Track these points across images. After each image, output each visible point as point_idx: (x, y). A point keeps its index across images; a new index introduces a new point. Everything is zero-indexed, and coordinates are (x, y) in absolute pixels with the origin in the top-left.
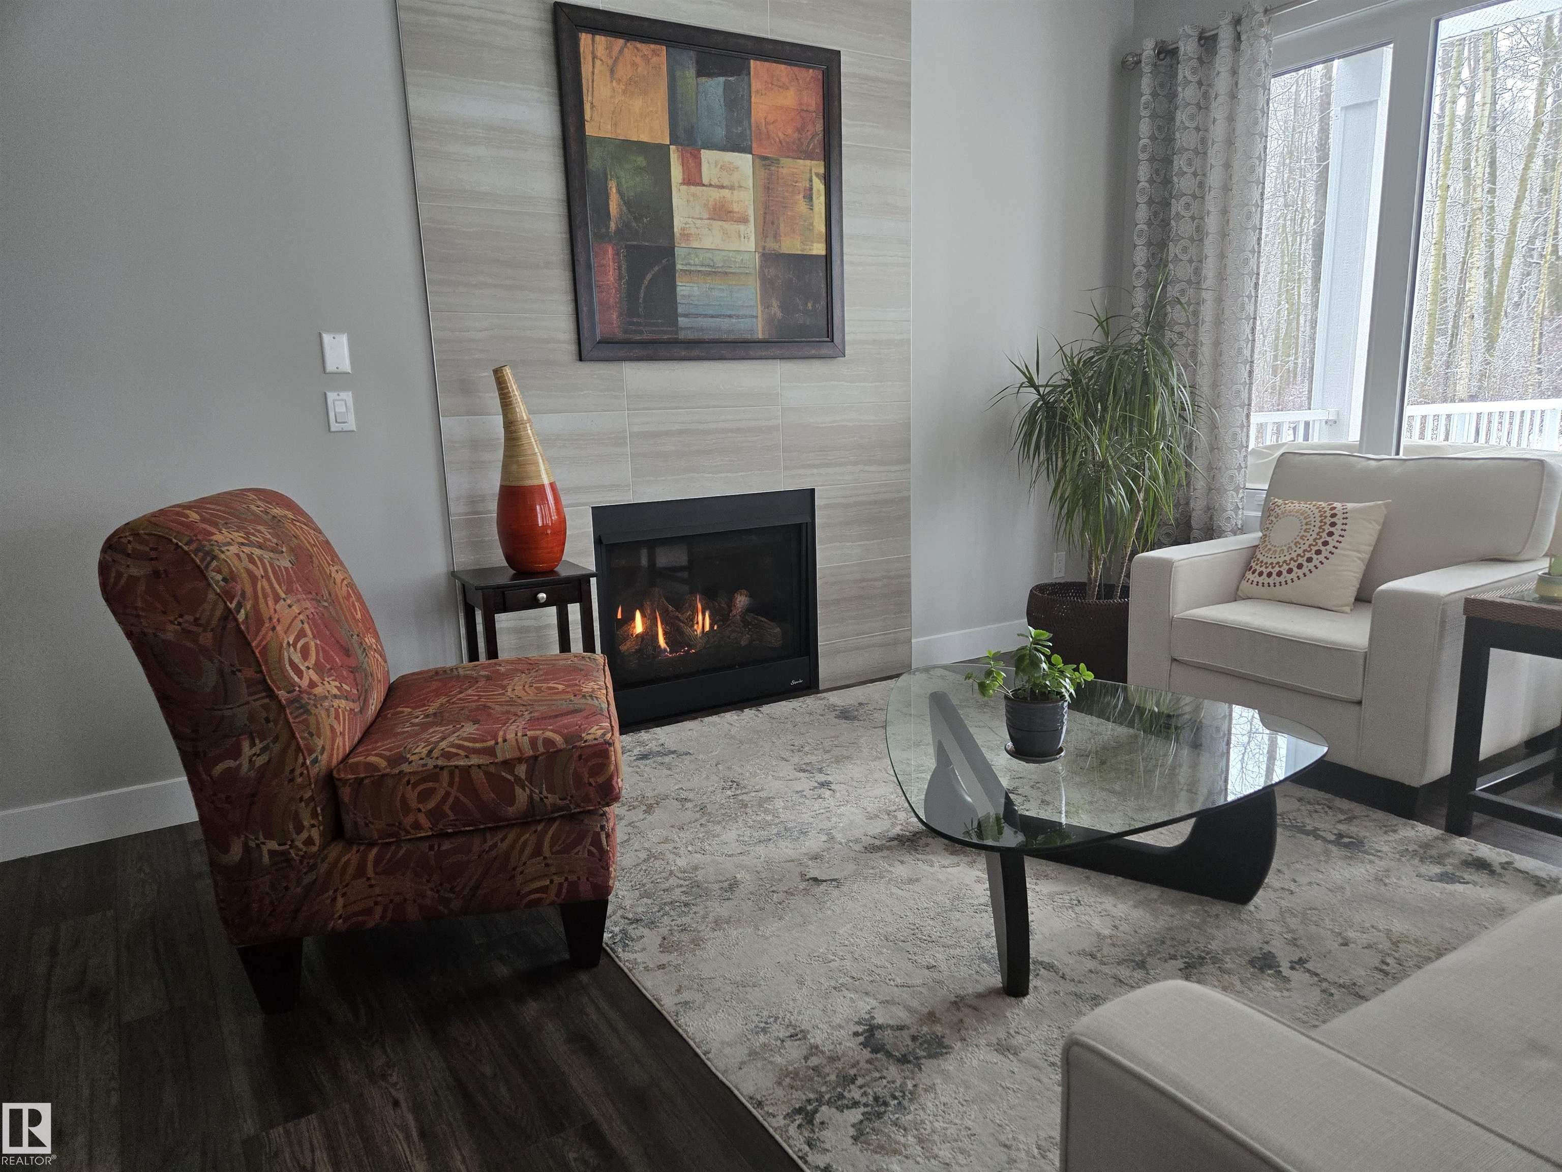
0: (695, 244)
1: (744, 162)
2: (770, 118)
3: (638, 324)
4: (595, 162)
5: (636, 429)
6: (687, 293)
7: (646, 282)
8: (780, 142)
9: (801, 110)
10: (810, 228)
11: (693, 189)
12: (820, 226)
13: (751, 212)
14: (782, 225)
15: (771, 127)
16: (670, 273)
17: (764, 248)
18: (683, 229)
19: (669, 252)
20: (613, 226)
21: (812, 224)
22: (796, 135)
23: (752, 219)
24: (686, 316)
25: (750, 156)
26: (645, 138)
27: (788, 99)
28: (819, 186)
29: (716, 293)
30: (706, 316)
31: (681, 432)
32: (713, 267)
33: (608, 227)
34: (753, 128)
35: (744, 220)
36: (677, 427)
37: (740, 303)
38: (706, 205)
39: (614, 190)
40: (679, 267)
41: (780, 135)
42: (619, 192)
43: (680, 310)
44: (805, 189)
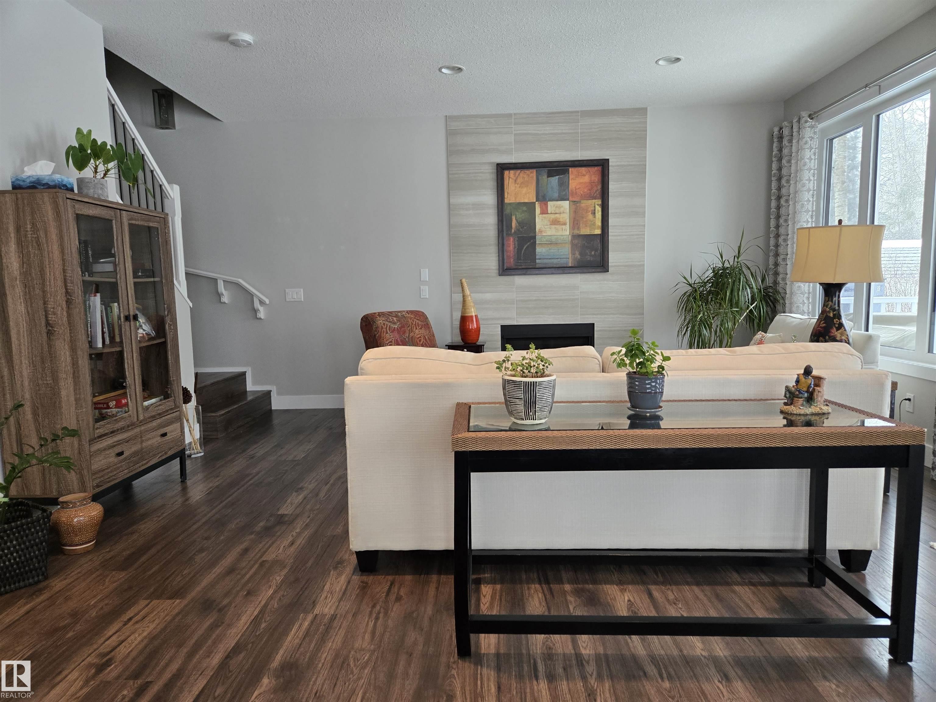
0: (544, 234)
1: (566, 204)
2: (577, 187)
3: (521, 263)
4: (507, 211)
5: (518, 299)
6: (540, 251)
7: (524, 248)
8: (582, 195)
9: (591, 183)
10: (594, 224)
11: (544, 215)
12: (599, 223)
13: (568, 221)
14: (581, 225)
15: (577, 190)
16: (534, 244)
17: (573, 233)
18: (539, 229)
19: (534, 237)
20: (513, 231)
21: (595, 223)
22: (589, 192)
23: (568, 224)
24: (540, 259)
25: (568, 202)
26: (526, 201)
27: (586, 179)
28: (599, 209)
29: (552, 251)
30: (547, 259)
31: (536, 300)
32: (551, 241)
33: (511, 231)
34: (570, 192)
35: (565, 224)
36: (534, 298)
37: (562, 253)
38: (549, 221)
39: (514, 219)
40: (537, 242)
41: (581, 192)
42: (516, 219)
43: (537, 257)
44: (592, 210)
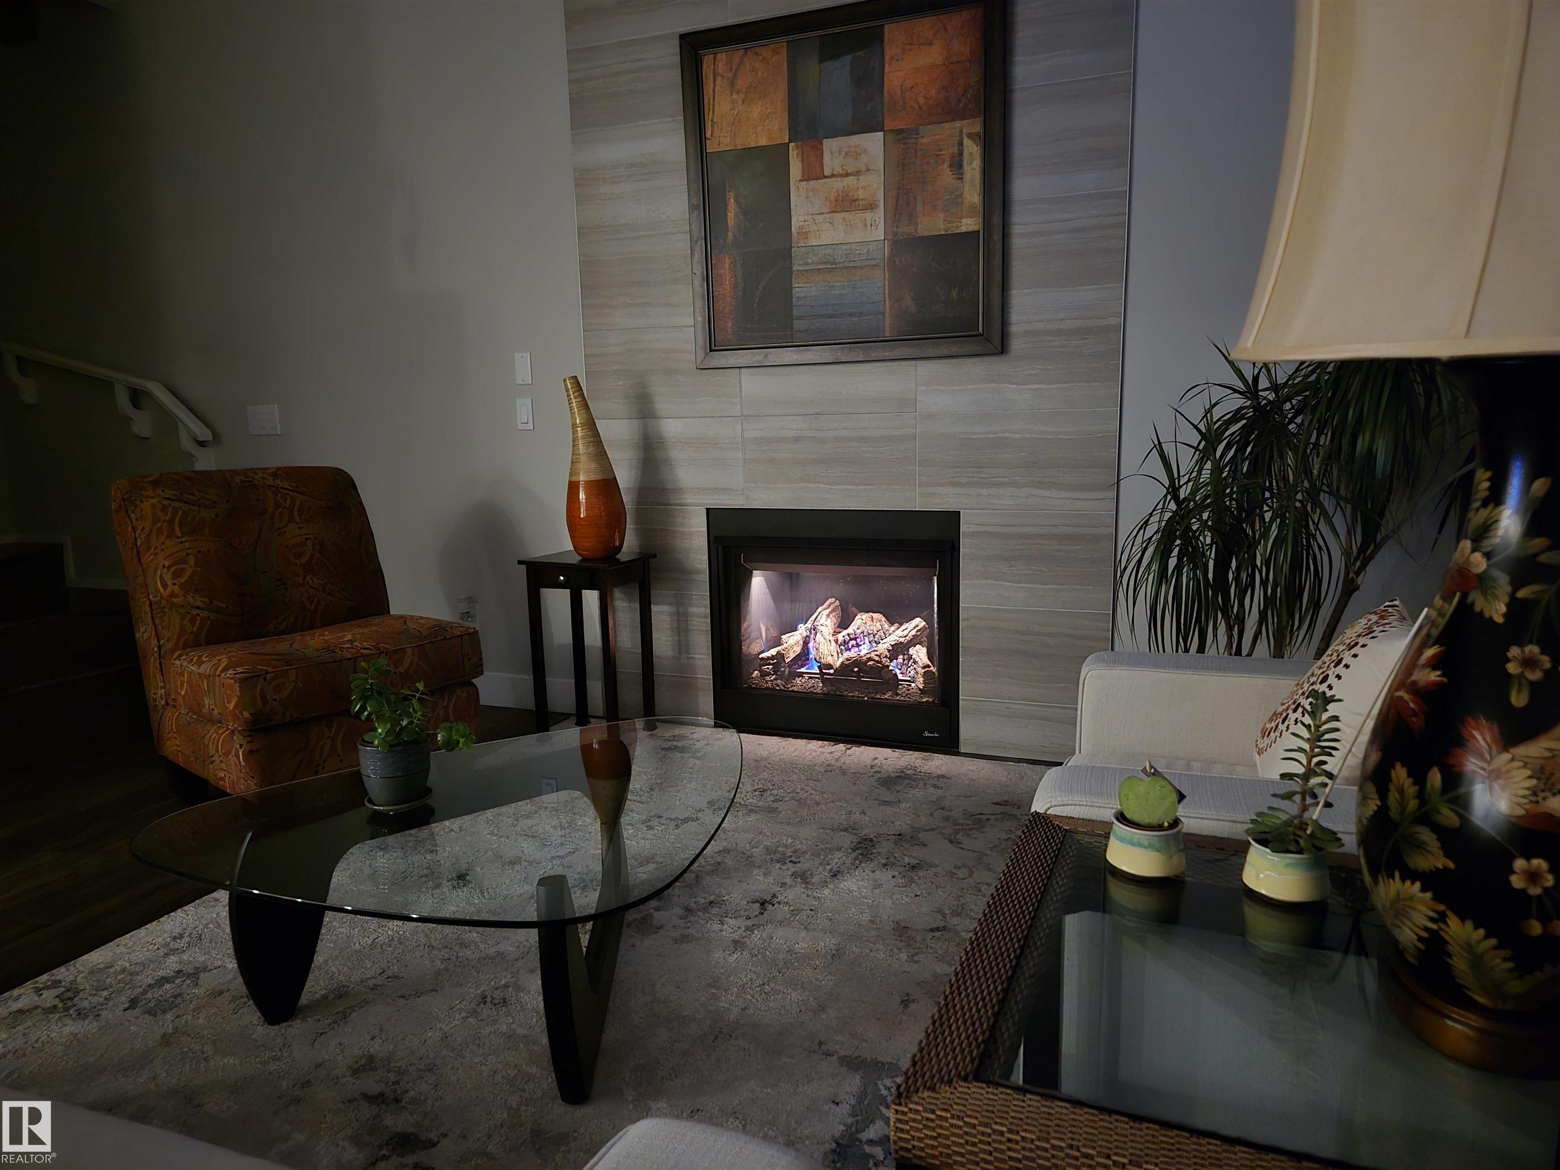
0: (814, 242)
1: (874, 143)
2: (908, 85)
3: (752, 330)
4: (714, 177)
5: (748, 435)
6: (803, 295)
7: (761, 287)
8: (920, 107)
9: (951, 64)
10: (957, 199)
11: (812, 183)
12: (973, 195)
13: (880, 196)
14: (919, 206)
15: (908, 95)
16: (787, 273)
17: (895, 234)
18: (801, 228)
19: (786, 254)
20: (730, 236)
21: (962, 196)
22: (942, 95)
23: (881, 204)
24: (800, 318)
25: (881, 134)
26: (763, 142)
27: (935, 54)
28: (973, 150)
29: (837, 291)
30: (823, 316)
31: (797, 439)
32: (832, 264)
33: (725, 238)
34: (886, 99)
35: (872, 207)
36: (791, 434)
37: (864, 299)
38: (827, 199)
39: (732, 201)
40: (795, 268)
41: (921, 101)
42: (736, 201)
43: (795, 312)
44: (953, 156)
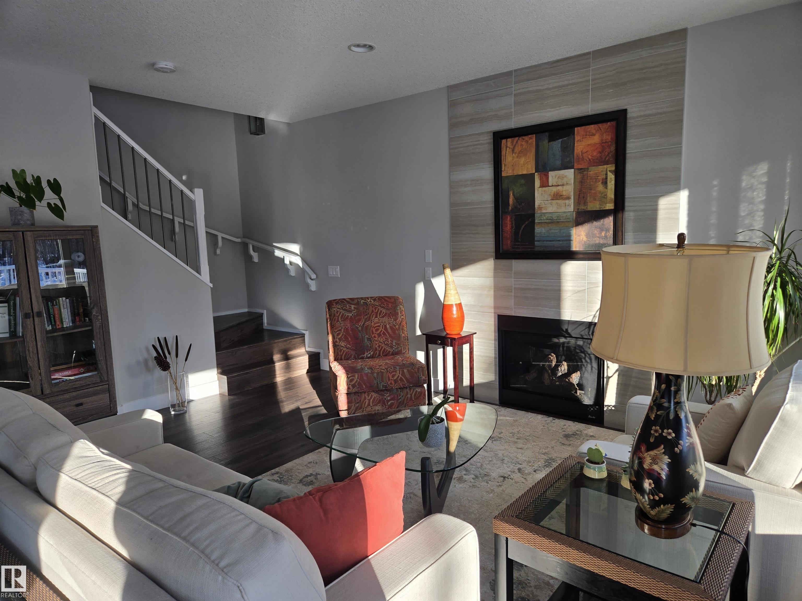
0: (544, 211)
1: (570, 174)
2: (585, 151)
3: (518, 245)
4: (505, 185)
6: (539, 232)
7: (522, 228)
8: (590, 160)
9: (603, 143)
10: (605, 196)
11: (544, 189)
12: (611, 194)
13: (572, 194)
14: (588, 198)
15: (584, 155)
16: (532, 224)
17: (578, 209)
18: (539, 206)
19: (533, 216)
20: (510, 208)
21: (606, 195)
22: (599, 155)
23: (572, 197)
24: (539, 241)
25: (573, 170)
26: (525, 172)
27: (596, 139)
28: (611, 177)
29: (553, 231)
30: (547, 241)
31: (535, 289)
32: (552, 220)
33: (508, 209)
34: (575, 157)
35: (568, 198)
36: (533, 287)
37: (564, 235)
38: (550, 195)
39: (511, 194)
40: (536, 221)
41: (590, 157)
42: (513, 195)
43: (536, 239)
44: (603, 179)
